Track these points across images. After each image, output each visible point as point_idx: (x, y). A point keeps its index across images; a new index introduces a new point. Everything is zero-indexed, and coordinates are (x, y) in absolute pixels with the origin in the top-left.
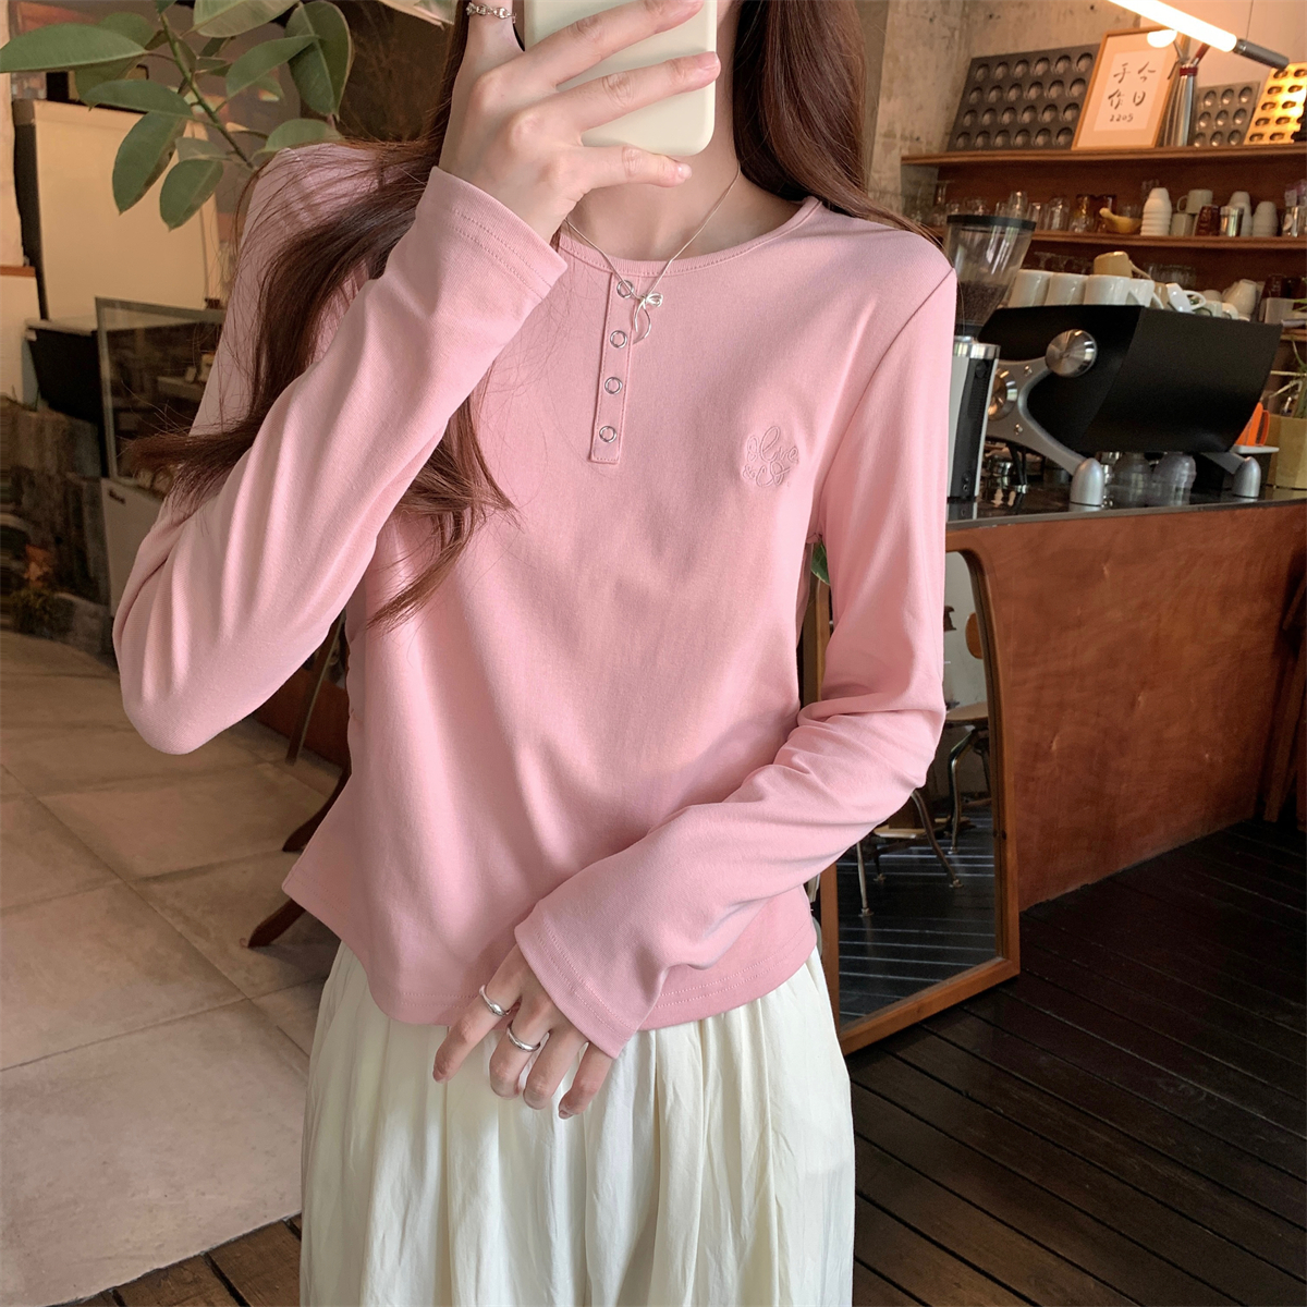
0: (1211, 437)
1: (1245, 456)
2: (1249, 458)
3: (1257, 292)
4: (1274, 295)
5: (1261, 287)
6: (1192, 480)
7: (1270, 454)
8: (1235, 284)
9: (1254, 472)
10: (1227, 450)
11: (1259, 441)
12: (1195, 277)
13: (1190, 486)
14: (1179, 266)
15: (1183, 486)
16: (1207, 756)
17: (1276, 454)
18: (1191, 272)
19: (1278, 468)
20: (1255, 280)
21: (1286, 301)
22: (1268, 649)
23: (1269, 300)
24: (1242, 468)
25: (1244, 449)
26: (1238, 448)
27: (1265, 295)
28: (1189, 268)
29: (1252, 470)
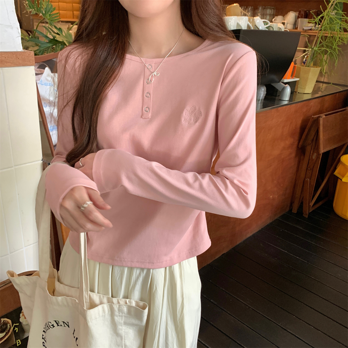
0: (274, 77)
1: (286, 83)
2: (287, 85)
3: (296, 16)
4: (301, 17)
5: (297, 14)
6: (265, 95)
7: (296, 81)
8: (288, 13)
9: (288, 90)
10: (279, 82)
11: (292, 76)
12: (275, 11)
13: (263, 98)
14: (270, 7)
15: (261, 98)
16: (271, 196)
17: (298, 81)
18: (274, 9)
19: (299, 86)
20: (295, 11)
21: (305, 19)
23: (299, 19)
24: (284, 89)
25: (286, 81)
26: (283, 80)
27: (298, 17)
28: (273, 7)
29: (288, 89)
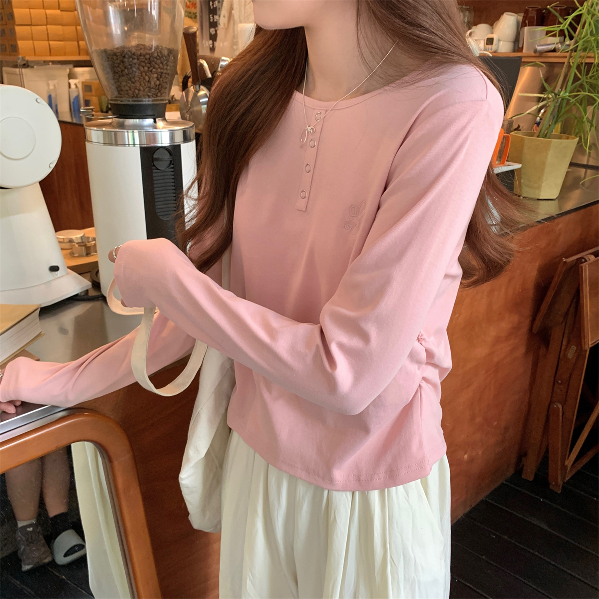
3: (517, 23)
4: (531, 24)
5: (521, 18)
20: (516, 12)
21: (540, 28)
22: (522, 350)
23: (526, 29)
27: (524, 25)
